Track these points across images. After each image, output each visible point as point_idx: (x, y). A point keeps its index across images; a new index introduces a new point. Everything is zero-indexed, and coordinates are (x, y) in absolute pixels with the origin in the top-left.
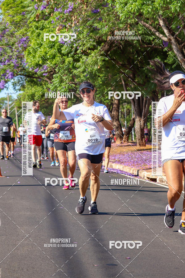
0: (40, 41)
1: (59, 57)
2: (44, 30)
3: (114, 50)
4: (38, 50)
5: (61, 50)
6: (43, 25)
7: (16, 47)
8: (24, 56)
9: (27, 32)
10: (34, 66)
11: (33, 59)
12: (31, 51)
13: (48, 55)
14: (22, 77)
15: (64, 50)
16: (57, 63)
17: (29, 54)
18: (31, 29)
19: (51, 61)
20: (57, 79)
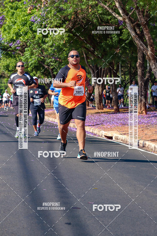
0: (14, 19)
1: (31, 33)
2: (18, 10)
3: (77, 27)
4: (12, 27)
5: (32, 28)
6: (17, 6)
9: (3, 12)
10: (9, 41)
11: (8, 35)
12: (6, 28)
13: (21, 31)
15: (35, 27)
16: (29, 38)
17: (5, 30)
18: (7, 9)
19: (23, 37)
20: (28, 52)
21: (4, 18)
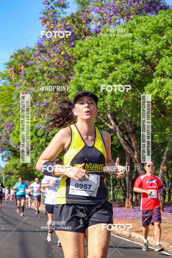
5: (37, 133)
7: (5, 130)
8: (10, 136)
9: (13, 119)
11: (17, 139)
12: (16, 133)
14: (9, 151)
15: (39, 133)
16: (34, 142)
17: (14, 135)
20: (33, 154)
21: (14, 125)
